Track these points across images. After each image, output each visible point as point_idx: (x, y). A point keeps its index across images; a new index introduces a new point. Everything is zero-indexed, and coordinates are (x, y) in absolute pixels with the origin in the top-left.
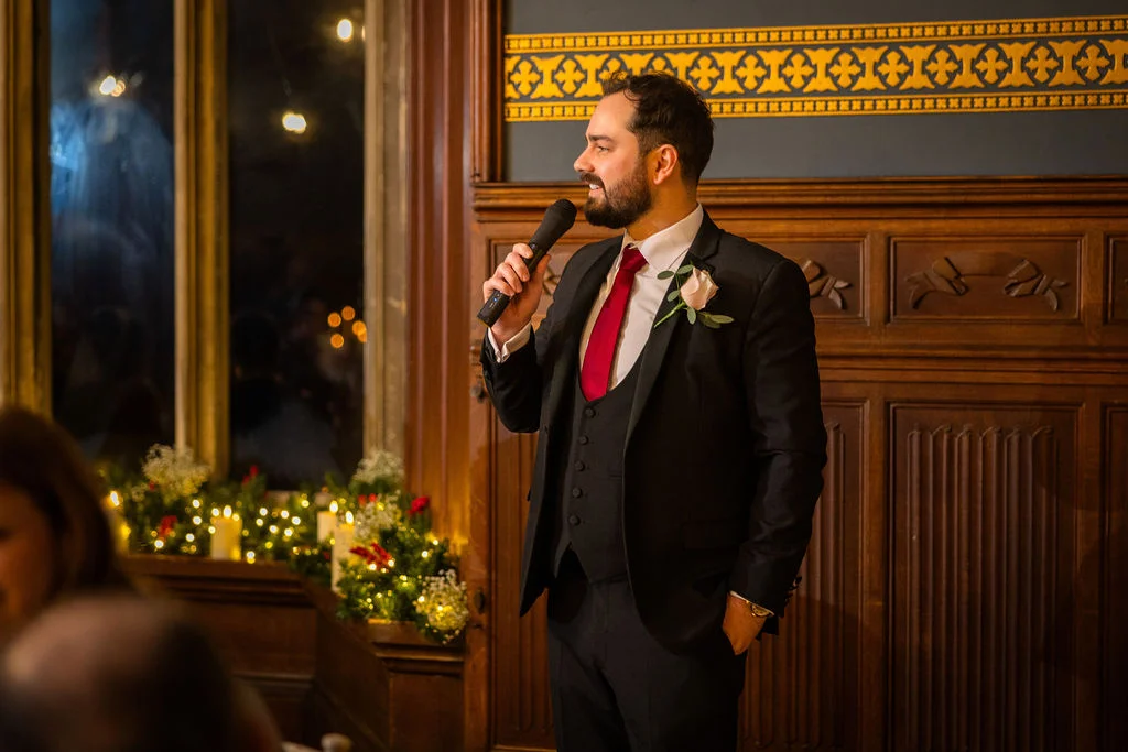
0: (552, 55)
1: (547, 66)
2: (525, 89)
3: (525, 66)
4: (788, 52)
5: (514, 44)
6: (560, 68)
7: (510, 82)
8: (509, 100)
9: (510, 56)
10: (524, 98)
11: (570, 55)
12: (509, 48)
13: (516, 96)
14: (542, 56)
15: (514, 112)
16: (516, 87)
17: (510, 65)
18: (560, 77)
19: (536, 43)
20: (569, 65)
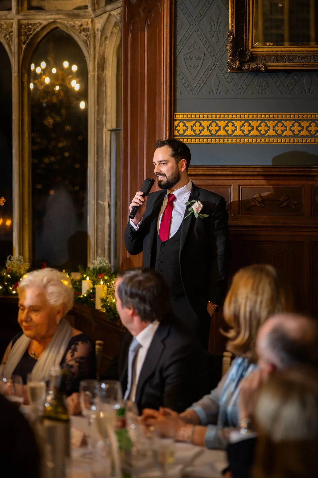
0: (191, 120)
1: (189, 124)
2: (181, 132)
3: (181, 124)
5: (177, 116)
6: (194, 125)
7: (176, 129)
8: (176, 136)
9: (176, 120)
10: (181, 135)
11: (198, 121)
12: (176, 118)
13: (178, 134)
14: (187, 120)
16: (178, 131)
17: (176, 123)
18: (194, 128)
19: (185, 116)
20: (198, 124)
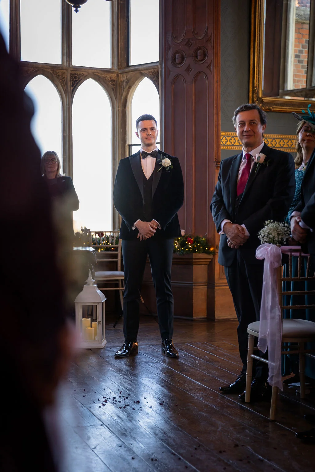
0: (229, 136)
1: (228, 138)
2: (224, 143)
3: (224, 138)
4: (272, 139)
5: (222, 133)
6: (231, 139)
7: (221, 141)
8: (221, 145)
9: (222, 136)
10: (224, 145)
11: (233, 137)
13: (223, 144)
14: (227, 136)
15: (222, 147)
16: (223, 142)
17: (221, 137)
18: (231, 141)
19: (226, 134)
20: (233, 139)
